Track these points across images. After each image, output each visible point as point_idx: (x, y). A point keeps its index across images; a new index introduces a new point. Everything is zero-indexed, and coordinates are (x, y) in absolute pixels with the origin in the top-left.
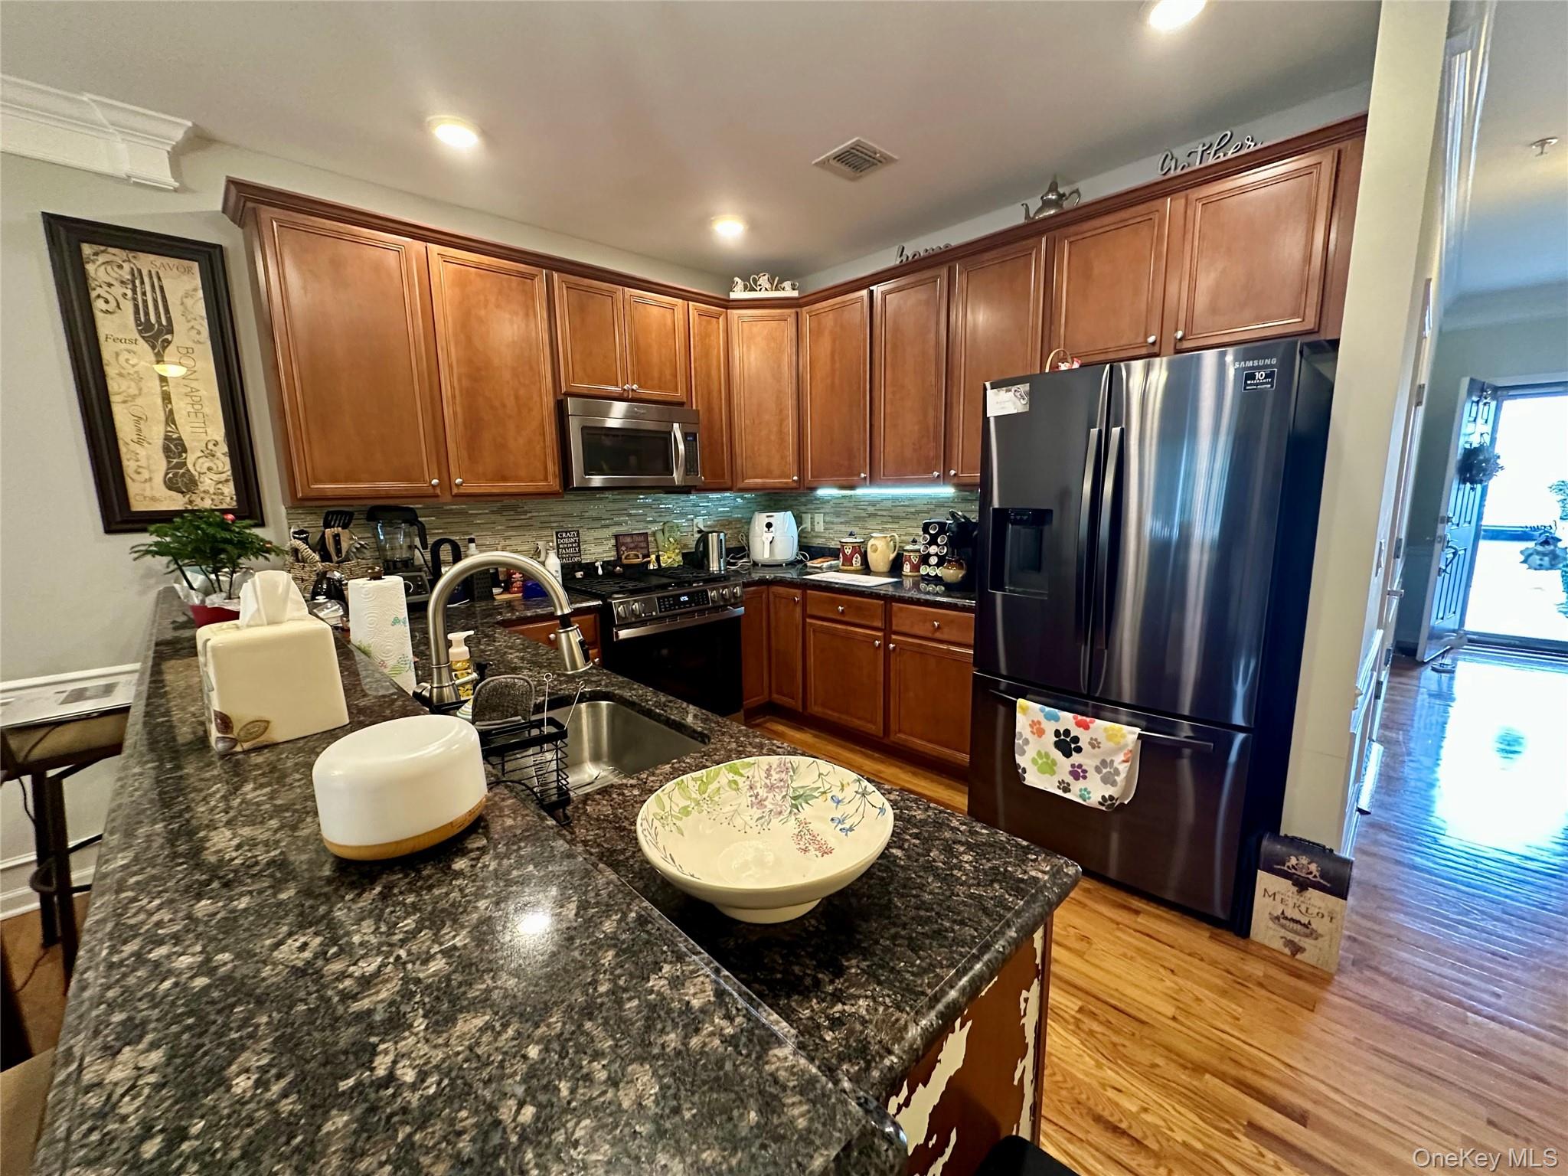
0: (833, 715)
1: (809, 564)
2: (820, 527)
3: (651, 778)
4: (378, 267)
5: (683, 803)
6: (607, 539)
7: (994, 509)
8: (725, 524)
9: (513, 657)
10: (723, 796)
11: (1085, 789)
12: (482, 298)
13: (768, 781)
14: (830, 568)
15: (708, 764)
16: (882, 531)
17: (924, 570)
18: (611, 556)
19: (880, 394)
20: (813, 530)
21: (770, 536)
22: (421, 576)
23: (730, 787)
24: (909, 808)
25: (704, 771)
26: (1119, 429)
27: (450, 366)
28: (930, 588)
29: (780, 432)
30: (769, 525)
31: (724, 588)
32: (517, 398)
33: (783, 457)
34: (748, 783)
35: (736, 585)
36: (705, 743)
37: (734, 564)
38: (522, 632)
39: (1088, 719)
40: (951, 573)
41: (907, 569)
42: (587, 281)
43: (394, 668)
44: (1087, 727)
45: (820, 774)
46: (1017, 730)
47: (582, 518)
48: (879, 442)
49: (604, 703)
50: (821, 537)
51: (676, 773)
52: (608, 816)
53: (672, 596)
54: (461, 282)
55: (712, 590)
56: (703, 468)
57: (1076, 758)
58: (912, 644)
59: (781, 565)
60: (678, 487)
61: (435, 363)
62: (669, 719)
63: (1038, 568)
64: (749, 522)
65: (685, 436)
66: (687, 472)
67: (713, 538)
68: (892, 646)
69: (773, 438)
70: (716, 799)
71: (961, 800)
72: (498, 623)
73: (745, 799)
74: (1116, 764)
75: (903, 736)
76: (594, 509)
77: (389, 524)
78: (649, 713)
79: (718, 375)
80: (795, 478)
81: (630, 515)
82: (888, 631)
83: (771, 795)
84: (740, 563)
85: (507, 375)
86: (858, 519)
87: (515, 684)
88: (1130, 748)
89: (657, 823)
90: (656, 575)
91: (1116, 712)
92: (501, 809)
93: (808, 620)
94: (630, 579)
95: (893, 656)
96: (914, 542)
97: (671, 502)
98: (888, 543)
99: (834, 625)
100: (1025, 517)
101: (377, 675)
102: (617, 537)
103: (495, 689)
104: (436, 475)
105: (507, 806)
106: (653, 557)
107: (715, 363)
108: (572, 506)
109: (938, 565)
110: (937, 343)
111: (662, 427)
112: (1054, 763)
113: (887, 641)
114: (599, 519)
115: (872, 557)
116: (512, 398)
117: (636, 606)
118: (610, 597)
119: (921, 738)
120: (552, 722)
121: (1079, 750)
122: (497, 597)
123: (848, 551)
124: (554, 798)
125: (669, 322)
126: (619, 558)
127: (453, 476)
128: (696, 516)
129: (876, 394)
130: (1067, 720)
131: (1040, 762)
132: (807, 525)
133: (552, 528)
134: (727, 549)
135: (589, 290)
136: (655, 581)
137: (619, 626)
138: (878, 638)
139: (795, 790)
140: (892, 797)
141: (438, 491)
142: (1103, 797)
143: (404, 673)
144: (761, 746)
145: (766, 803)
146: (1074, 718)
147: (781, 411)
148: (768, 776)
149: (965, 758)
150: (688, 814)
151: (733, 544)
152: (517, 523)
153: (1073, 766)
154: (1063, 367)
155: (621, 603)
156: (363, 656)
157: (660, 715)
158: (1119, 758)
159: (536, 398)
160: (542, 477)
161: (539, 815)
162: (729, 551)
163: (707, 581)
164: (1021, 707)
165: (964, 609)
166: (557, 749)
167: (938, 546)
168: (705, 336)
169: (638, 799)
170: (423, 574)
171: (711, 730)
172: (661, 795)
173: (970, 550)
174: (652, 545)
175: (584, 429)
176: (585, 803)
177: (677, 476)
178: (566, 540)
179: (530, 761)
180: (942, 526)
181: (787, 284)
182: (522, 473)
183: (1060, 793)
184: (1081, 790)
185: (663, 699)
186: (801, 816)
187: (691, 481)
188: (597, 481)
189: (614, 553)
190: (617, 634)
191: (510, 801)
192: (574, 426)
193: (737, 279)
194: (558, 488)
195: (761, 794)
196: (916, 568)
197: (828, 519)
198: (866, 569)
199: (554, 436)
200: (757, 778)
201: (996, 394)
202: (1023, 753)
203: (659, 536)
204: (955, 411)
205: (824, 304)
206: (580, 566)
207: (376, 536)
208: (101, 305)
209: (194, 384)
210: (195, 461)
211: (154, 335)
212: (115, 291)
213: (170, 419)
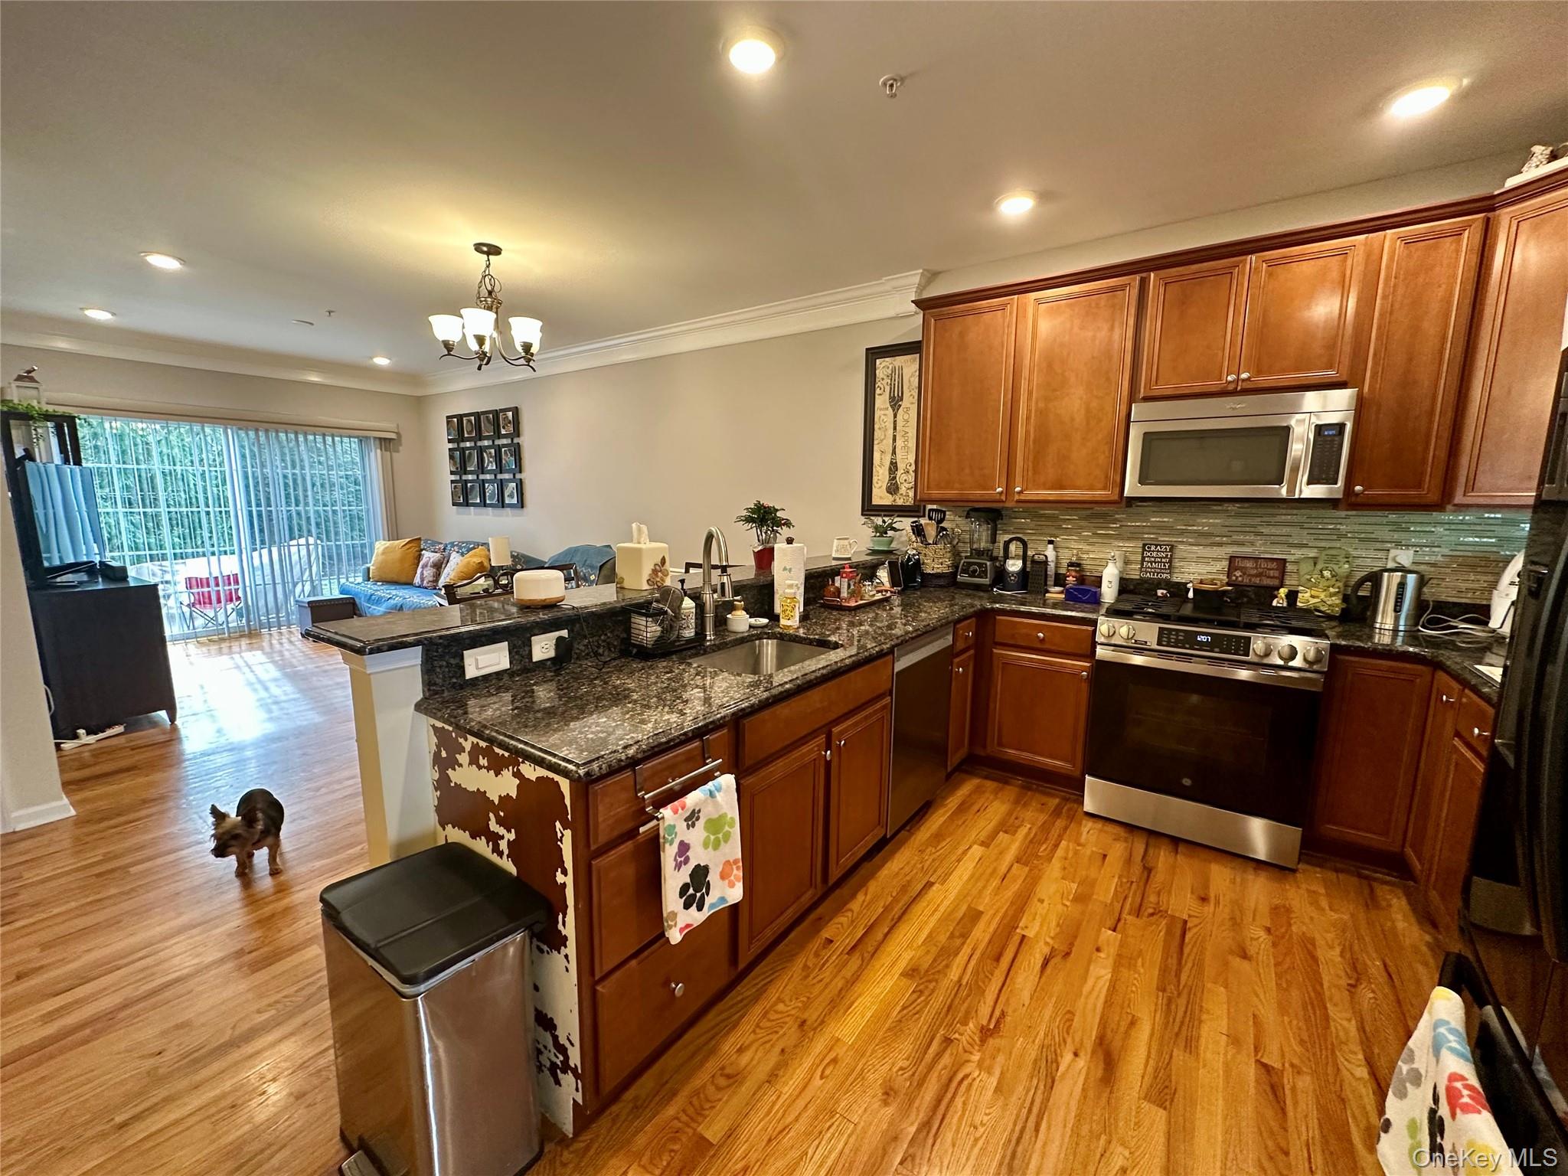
6: (1216, 559)
32: (1087, 410)
42: (1196, 267)
47: (1184, 531)
53: (1184, 631)
55: (1258, 639)
65: (1319, 429)
66: (1312, 479)
67: (1391, 580)
93: (1455, 741)
97: (1346, 521)
104: (1004, 484)
106: (1285, 592)
114: (1211, 534)
128: (1398, 544)
133: (1138, 539)
135: (1197, 276)
141: (1003, 498)
155: (1108, 621)
159: (1108, 408)
160: (1101, 485)
174: (1289, 576)
175: (1148, 434)
178: (1154, 554)
189: (1221, 577)
193: (1535, 149)
194: (1117, 497)
199: (1121, 445)
203: (1307, 566)
206: (1167, 584)
208: (878, 391)
209: (907, 430)
210: (901, 476)
211: (896, 402)
212: (884, 382)
213: (894, 452)
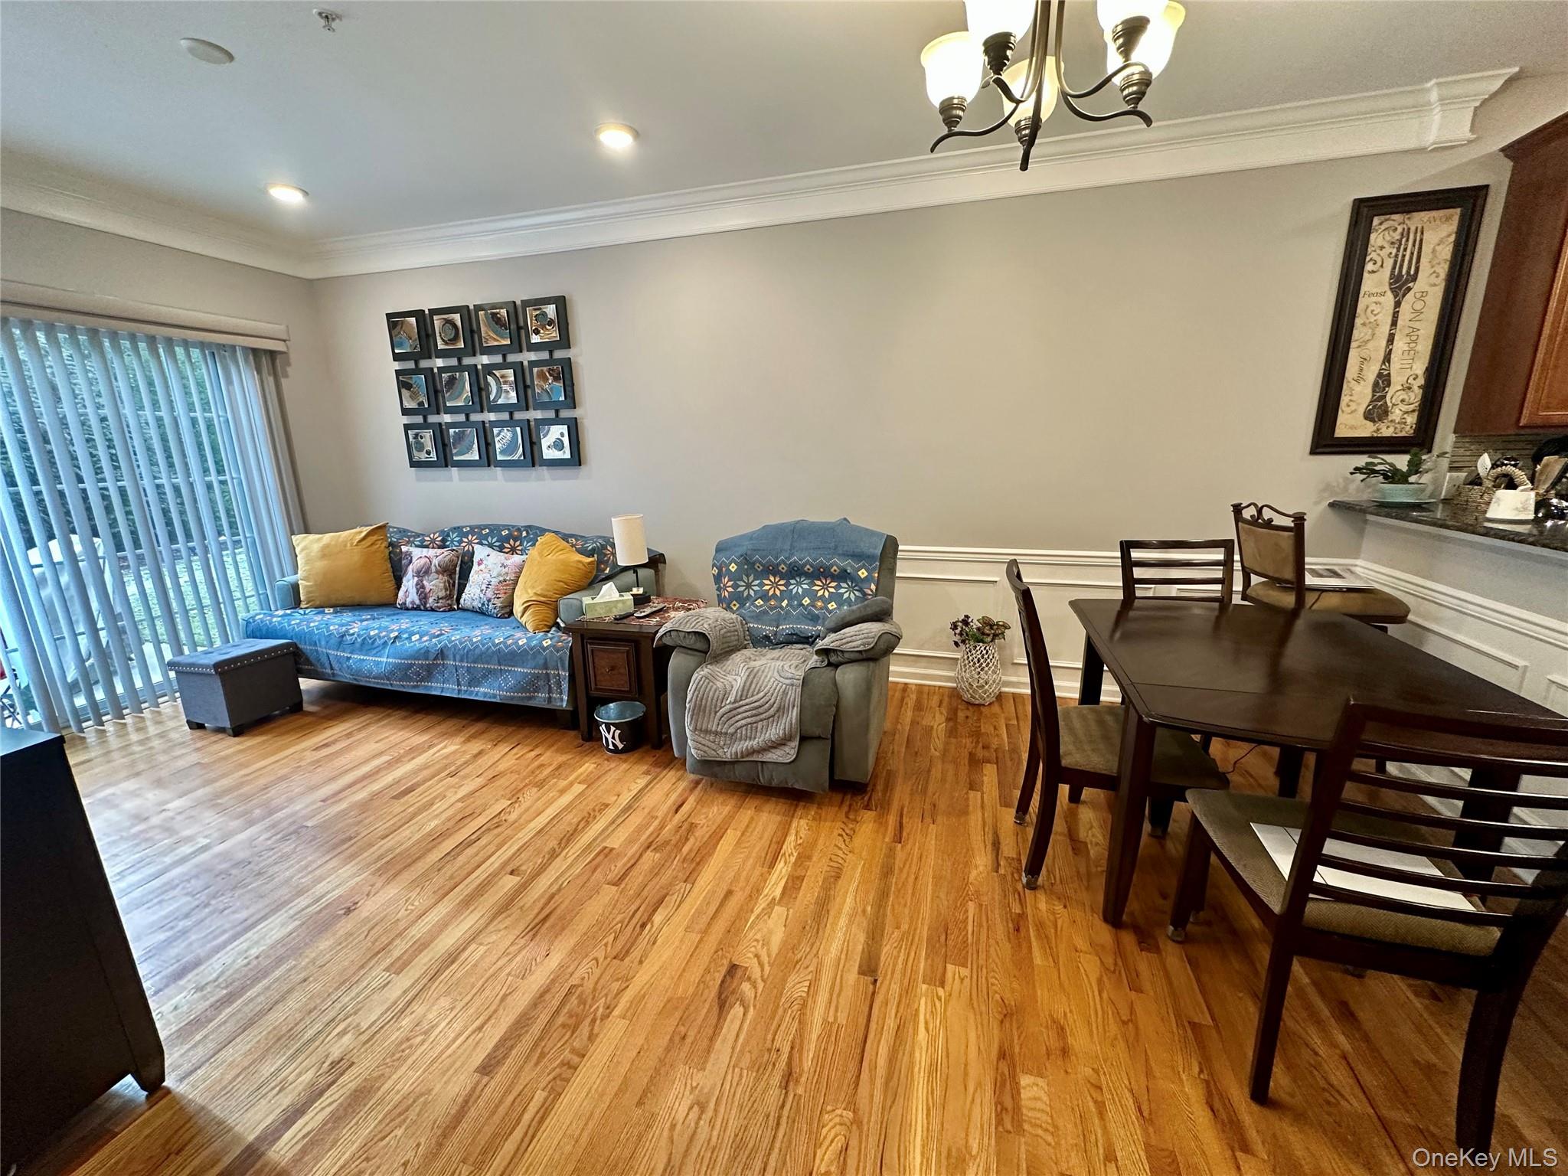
208: (1369, 267)
209: (1416, 325)
210: (1394, 395)
211: (1400, 284)
212: (1384, 253)
213: (1387, 358)
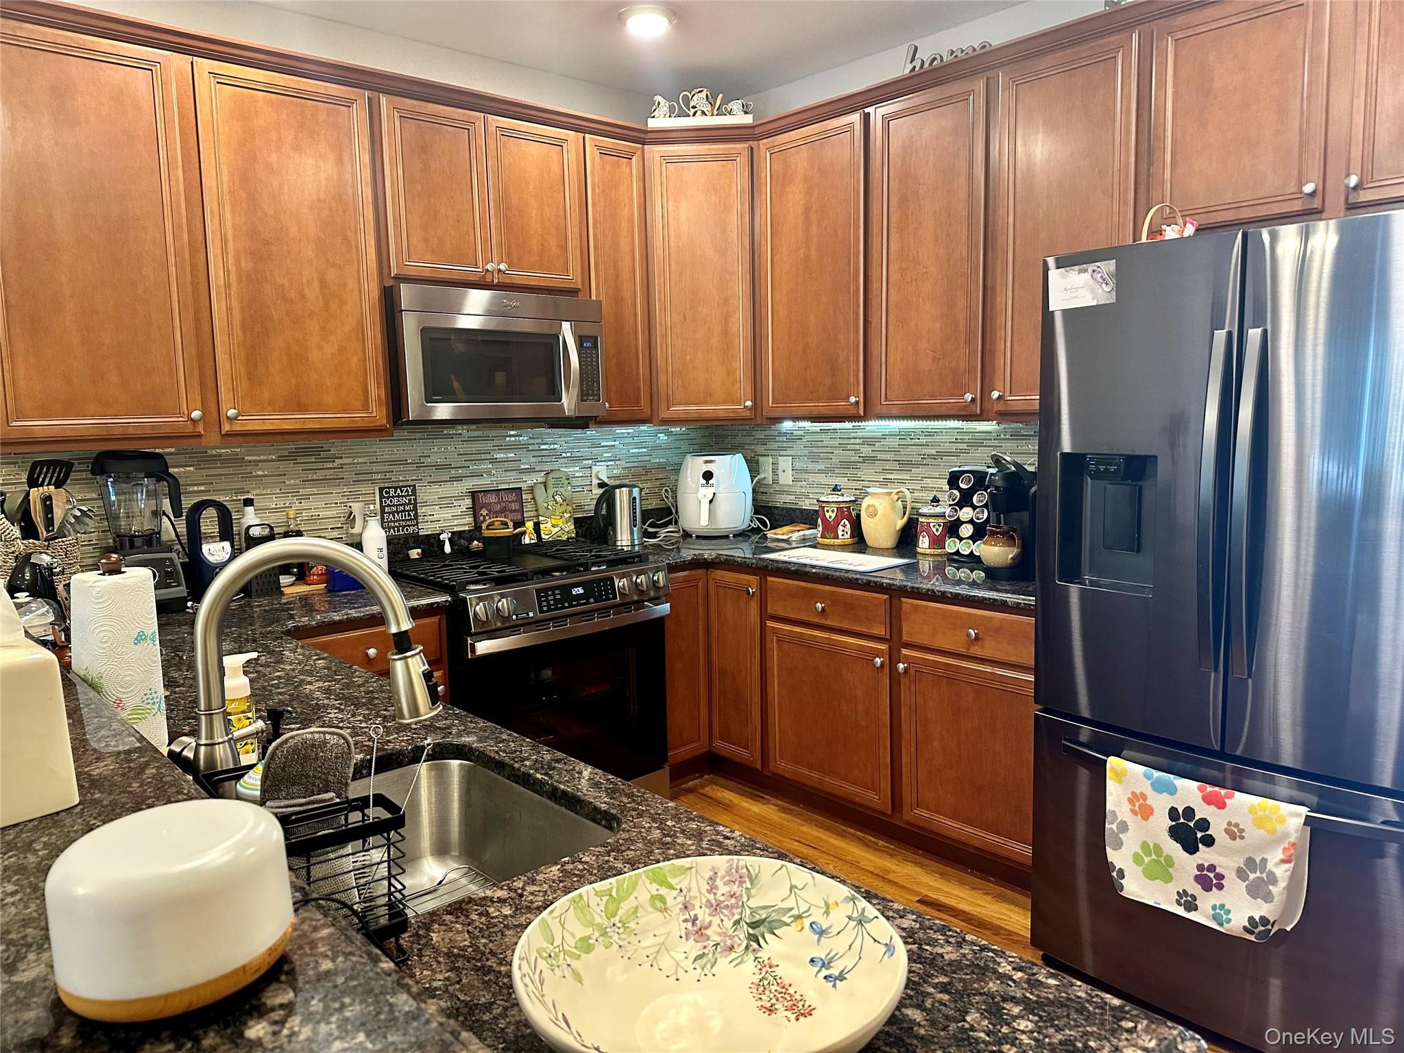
0: (810, 776)
1: (770, 534)
2: (786, 478)
3: (530, 888)
4: (120, 96)
5: (582, 931)
6: (459, 498)
7: (1064, 455)
8: (640, 473)
9: (314, 688)
10: (641, 921)
11: (1222, 906)
12: (274, 135)
13: (711, 897)
14: (805, 542)
15: (619, 865)
16: (885, 483)
17: (951, 546)
18: (464, 523)
19: (880, 273)
20: (775, 481)
21: (709, 492)
22: (171, 559)
23: (653, 906)
24: (933, 942)
25: (613, 880)
26: (1259, 330)
27: (224, 240)
28: (963, 573)
29: (726, 333)
30: (708, 476)
31: (639, 574)
32: (323, 283)
33: (730, 373)
34: (681, 899)
35: (658, 570)
36: (610, 828)
37: (654, 535)
38: (324, 647)
39: (1223, 792)
40: (995, 552)
41: (924, 543)
42: (432, 108)
43: (136, 708)
44: (1221, 805)
45: (792, 887)
46: (1109, 807)
47: (420, 466)
48: (878, 349)
49: (455, 763)
50: (788, 493)
51: (569, 883)
52: (464, 949)
53: (557, 587)
54: (243, 114)
55: (622, 576)
56: (607, 389)
57: (1205, 855)
58: (936, 664)
59: (727, 537)
60: (569, 418)
61: (201, 238)
62: (556, 789)
63: (1136, 546)
64: (677, 469)
65: (580, 340)
66: (584, 395)
67: (622, 496)
68: (901, 666)
69: (715, 341)
70: (632, 925)
71: (1019, 920)
72: (288, 633)
73: (677, 926)
74: (1270, 866)
75: (925, 814)
76: (440, 452)
77: (124, 478)
78: (525, 780)
79: (629, 245)
80: (749, 403)
81: (494, 461)
82: (895, 641)
83: (716, 920)
84: (663, 532)
85: (309, 251)
86: (846, 464)
87: (325, 742)
88: (1292, 840)
89: (542, 965)
90: (536, 554)
91: (1271, 780)
92: (313, 944)
93: (770, 624)
94: (495, 561)
95: (904, 681)
96: (936, 500)
97: (559, 440)
98: (893, 503)
99: (809, 632)
100: (1112, 468)
101: (115, 726)
102: (474, 495)
103: (296, 750)
104: (199, 405)
105: (322, 939)
106: (530, 525)
107: (624, 224)
108: (405, 448)
109: (974, 538)
110: (971, 194)
111: (544, 328)
112: (1170, 861)
113: (893, 658)
114: (448, 467)
115: (867, 524)
116: (316, 285)
117: (504, 604)
118: (464, 590)
119: (954, 816)
120: (380, 800)
121: (1209, 841)
122: (287, 591)
123: (831, 515)
124: (383, 921)
125: (556, 168)
126: (478, 527)
127: (223, 407)
128: (596, 460)
129: (874, 273)
130: (1188, 792)
131: (1147, 860)
132: (766, 474)
133: (373, 482)
134: (643, 512)
135: (433, 120)
136: (532, 563)
137: (476, 634)
138: (879, 653)
139: (753, 911)
140: (906, 923)
141: (201, 429)
142: (1251, 919)
143: (150, 717)
144: (699, 835)
145: (708, 932)
146: (1200, 788)
147: (726, 301)
148: (712, 889)
149: (1023, 850)
150: (589, 949)
151: (653, 504)
152: (320, 475)
153: (1200, 867)
154: (1171, 233)
155: (480, 599)
156: (92, 694)
157: (542, 783)
158: (1275, 857)
159: (352, 284)
160: (359, 404)
161: (369, 954)
162: (646, 515)
163: (612, 563)
164: (1112, 768)
165: (1017, 609)
166: (389, 844)
167: (974, 508)
168: (611, 186)
169: (510, 921)
170: (174, 555)
171: (623, 808)
172: (549, 919)
173: (1025, 516)
174: (528, 507)
175: (424, 331)
176: (428, 928)
177: (568, 402)
178: (395, 501)
179: (348, 863)
180: (980, 480)
181: (736, 106)
182: (329, 399)
183: (1180, 911)
184: (1214, 908)
185: (548, 757)
186: (763, 955)
187: (588, 409)
188: (443, 411)
189: (469, 519)
190: (473, 646)
191: (326, 932)
192: (410, 328)
193: (658, 98)
194: (384, 421)
195: (700, 917)
196: (937, 542)
197: (798, 465)
198: (859, 543)
199: (379, 341)
200: (694, 892)
201: (1063, 277)
202: (1119, 845)
203: (540, 493)
204: (1000, 299)
205: (793, 135)
206: (418, 540)
207: (104, 496)
